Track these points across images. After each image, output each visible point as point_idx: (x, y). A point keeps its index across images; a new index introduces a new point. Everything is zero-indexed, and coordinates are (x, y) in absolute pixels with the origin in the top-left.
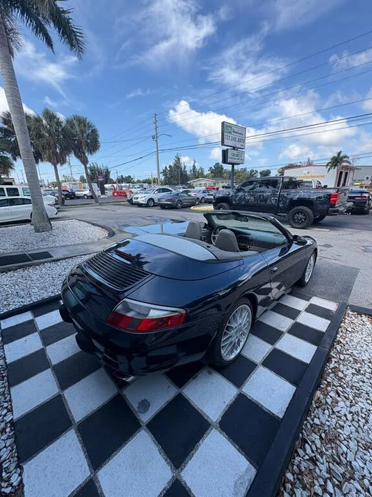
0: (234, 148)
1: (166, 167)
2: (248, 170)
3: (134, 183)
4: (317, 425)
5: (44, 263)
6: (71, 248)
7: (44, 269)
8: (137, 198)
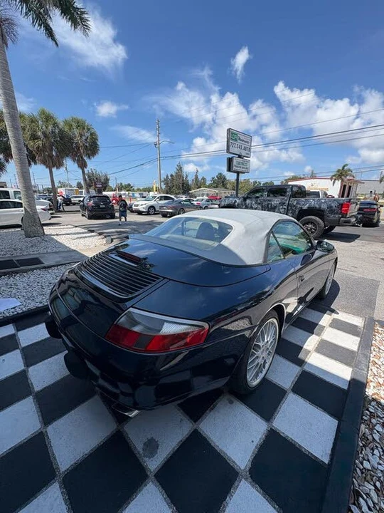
0: (240, 156)
1: (167, 177)
2: (252, 181)
3: (134, 190)
4: (369, 470)
5: (33, 270)
6: (64, 255)
7: (32, 277)
8: (137, 205)
